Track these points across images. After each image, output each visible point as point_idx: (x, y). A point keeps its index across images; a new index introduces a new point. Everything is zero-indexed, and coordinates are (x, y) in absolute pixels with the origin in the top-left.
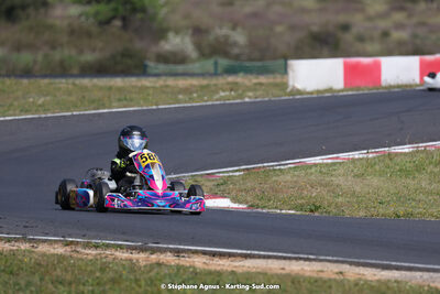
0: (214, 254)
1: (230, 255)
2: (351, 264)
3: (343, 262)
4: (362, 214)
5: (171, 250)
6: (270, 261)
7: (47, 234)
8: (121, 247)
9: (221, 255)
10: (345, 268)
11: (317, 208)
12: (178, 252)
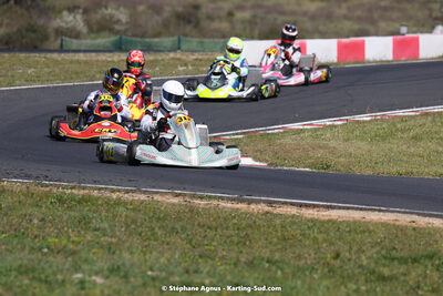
0: (301, 205)
1: (314, 206)
2: (419, 214)
3: (412, 213)
4: (369, 172)
5: (264, 202)
6: (350, 211)
7: (154, 187)
8: (222, 198)
9: (307, 206)
10: (415, 217)
11: (328, 167)
12: (270, 203)
